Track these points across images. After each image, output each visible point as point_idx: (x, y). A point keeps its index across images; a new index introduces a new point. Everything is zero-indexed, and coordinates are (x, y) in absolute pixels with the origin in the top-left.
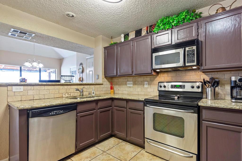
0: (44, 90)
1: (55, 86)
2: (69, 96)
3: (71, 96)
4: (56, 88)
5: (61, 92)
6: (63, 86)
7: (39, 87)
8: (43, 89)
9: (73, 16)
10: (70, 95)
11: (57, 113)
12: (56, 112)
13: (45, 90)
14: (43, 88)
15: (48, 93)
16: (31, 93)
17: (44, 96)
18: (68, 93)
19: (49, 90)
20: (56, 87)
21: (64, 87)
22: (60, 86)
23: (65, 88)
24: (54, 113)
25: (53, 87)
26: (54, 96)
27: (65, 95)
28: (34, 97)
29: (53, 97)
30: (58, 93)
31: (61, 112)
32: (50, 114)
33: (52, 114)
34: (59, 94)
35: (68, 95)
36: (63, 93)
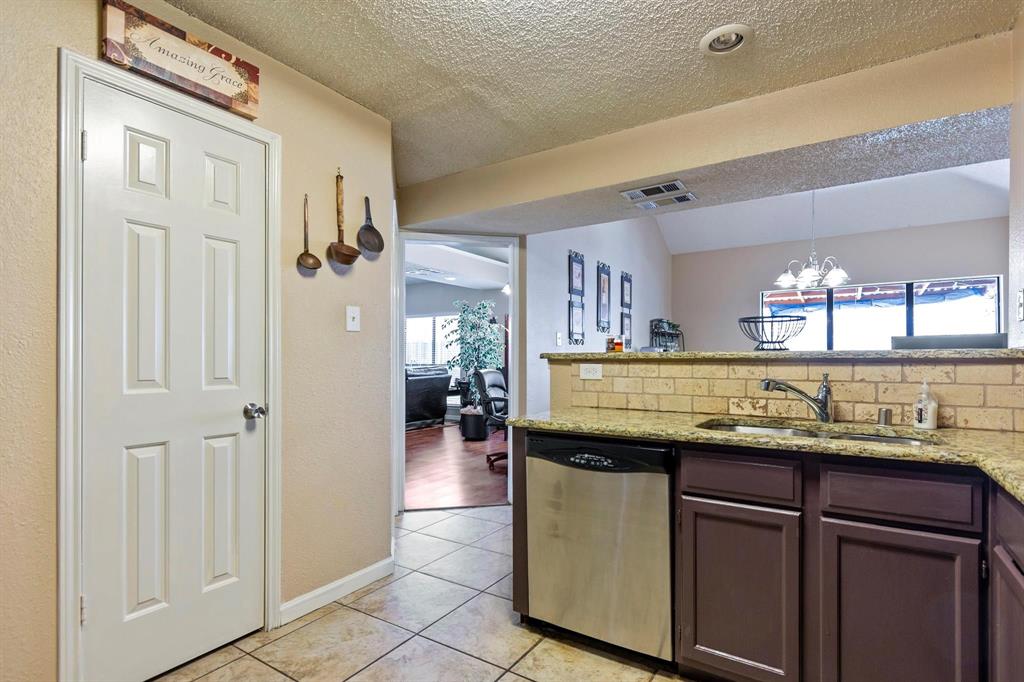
0: (659, 377)
1: (696, 367)
2: (759, 412)
3: (769, 414)
4: (699, 375)
5: (718, 391)
6: (728, 365)
7: (643, 366)
8: (654, 375)
9: (740, 38)
10: (765, 407)
11: (593, 463)
12: (588, 460)
13: (660, 380)
14: (654, 371)
15: (672, 391)
16: (621, 385)
17: (659, 403)
18: (753, 398)
19: (674, 378)
20: (699, 371)
21: (734, 369)
22: (714, 367)
23: (739, 376)
24: (583, 462)
25: (689, 367)
26: (692, 404)
27: (739, 405)
28: (628, 402)
29: (690, 411)
30: (709, 396)
31: (605, 463)
32: (572, 459)
33: (577, 461)
34: (710, 399)
35: (755, 409)
36: (729, 398)
